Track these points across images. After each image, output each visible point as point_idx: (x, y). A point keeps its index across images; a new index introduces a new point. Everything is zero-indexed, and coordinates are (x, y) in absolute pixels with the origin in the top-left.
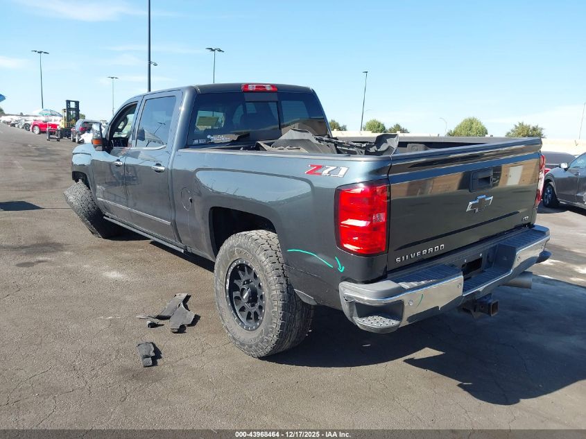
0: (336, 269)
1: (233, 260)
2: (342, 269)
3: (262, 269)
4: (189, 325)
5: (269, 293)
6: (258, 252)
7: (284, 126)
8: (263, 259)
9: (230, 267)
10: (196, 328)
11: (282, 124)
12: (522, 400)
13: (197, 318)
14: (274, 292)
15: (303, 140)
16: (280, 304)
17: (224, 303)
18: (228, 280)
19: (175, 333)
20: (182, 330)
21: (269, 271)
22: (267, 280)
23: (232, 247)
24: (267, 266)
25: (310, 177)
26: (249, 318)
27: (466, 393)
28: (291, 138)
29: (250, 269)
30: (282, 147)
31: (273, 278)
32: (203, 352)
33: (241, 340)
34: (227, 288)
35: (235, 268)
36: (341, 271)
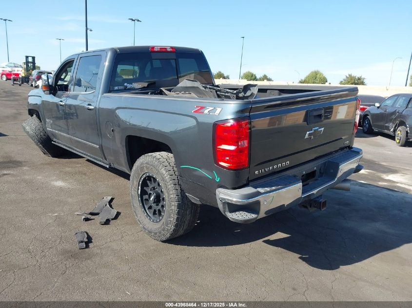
0: (214, 180)
1: (143, 173)
2: (218, 180)
3: (163, 180)
4: (112, 219)
5: (168, 197)
6: (160, 167)
7: (181, 77)
8: (164, 172)
9: (141, 178)
10: (118, 221)
11: (179, 76)
12: (341, 267)
13: (118, 214)
14: (172, 196)
15: (194, 87)
16: (176, 204)
17: (137, 203)
18: (140, 187)
19: (102, 224)
20: (107, 222)
21: (168, 180)
22: (167, 187)
23: (142, 164)
24: (167, 177)
25: (196, 115)
26: (154, 213)
27: (304, 263)
28: (185, 86)
29: (155, 180)
30: (178, 93)
31: (171, 186)
32: (122, 237)
33: (149, 229)
34: (139, 193)
35: (145, 178)
36: (218, 181)
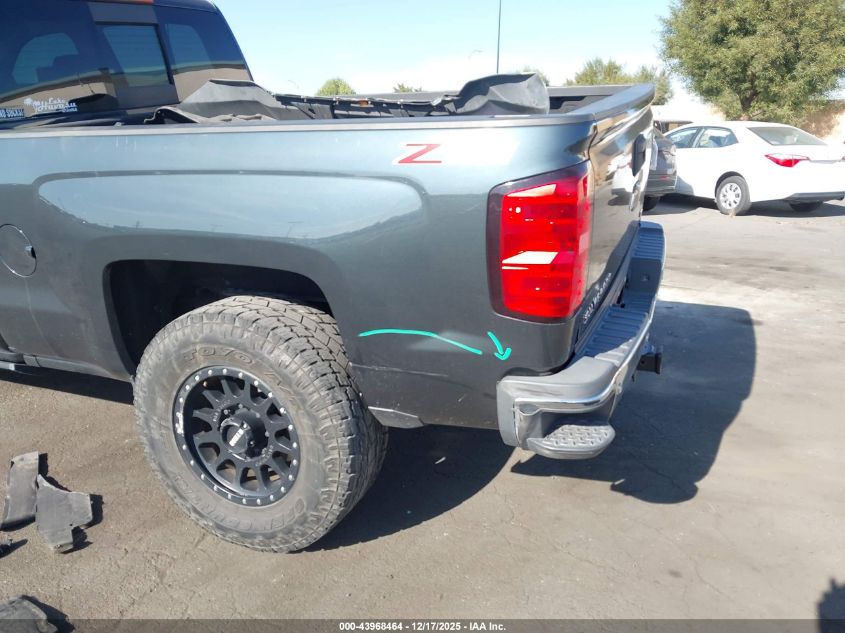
0: (489, 356)
1: (188, 372)
2: (503, 354)
3: (285, 380)
4: (90, 525)
5: (314, 428)
6: (268, 346)
8: (286, 358)
9: (183, 385)
14: (328, 423)
16: (345, 442)
17: (179, 463)
18: (180, 415)
19: (66, 552)
20: (79, 540)
21: (305, 381)
22: (304, 401)
23: (185, 344)
24: (300, 373)
25: (409, 170)
28: (211, 100)
29: (237, 383)
31: (317, 393)
33: (242, 528)
34: (180, 430)
35: (198, 387)
36: (503, 358)
